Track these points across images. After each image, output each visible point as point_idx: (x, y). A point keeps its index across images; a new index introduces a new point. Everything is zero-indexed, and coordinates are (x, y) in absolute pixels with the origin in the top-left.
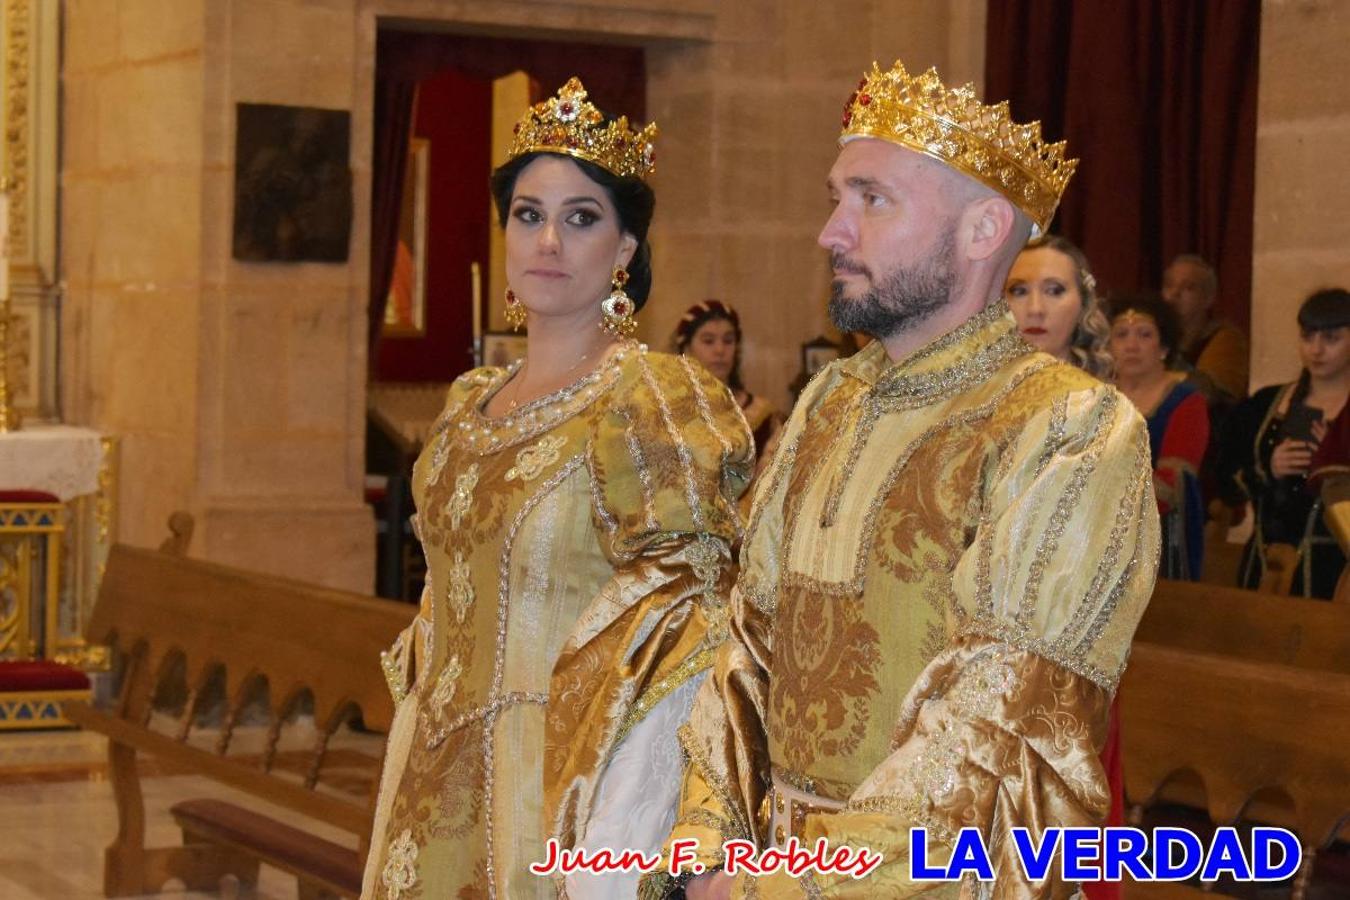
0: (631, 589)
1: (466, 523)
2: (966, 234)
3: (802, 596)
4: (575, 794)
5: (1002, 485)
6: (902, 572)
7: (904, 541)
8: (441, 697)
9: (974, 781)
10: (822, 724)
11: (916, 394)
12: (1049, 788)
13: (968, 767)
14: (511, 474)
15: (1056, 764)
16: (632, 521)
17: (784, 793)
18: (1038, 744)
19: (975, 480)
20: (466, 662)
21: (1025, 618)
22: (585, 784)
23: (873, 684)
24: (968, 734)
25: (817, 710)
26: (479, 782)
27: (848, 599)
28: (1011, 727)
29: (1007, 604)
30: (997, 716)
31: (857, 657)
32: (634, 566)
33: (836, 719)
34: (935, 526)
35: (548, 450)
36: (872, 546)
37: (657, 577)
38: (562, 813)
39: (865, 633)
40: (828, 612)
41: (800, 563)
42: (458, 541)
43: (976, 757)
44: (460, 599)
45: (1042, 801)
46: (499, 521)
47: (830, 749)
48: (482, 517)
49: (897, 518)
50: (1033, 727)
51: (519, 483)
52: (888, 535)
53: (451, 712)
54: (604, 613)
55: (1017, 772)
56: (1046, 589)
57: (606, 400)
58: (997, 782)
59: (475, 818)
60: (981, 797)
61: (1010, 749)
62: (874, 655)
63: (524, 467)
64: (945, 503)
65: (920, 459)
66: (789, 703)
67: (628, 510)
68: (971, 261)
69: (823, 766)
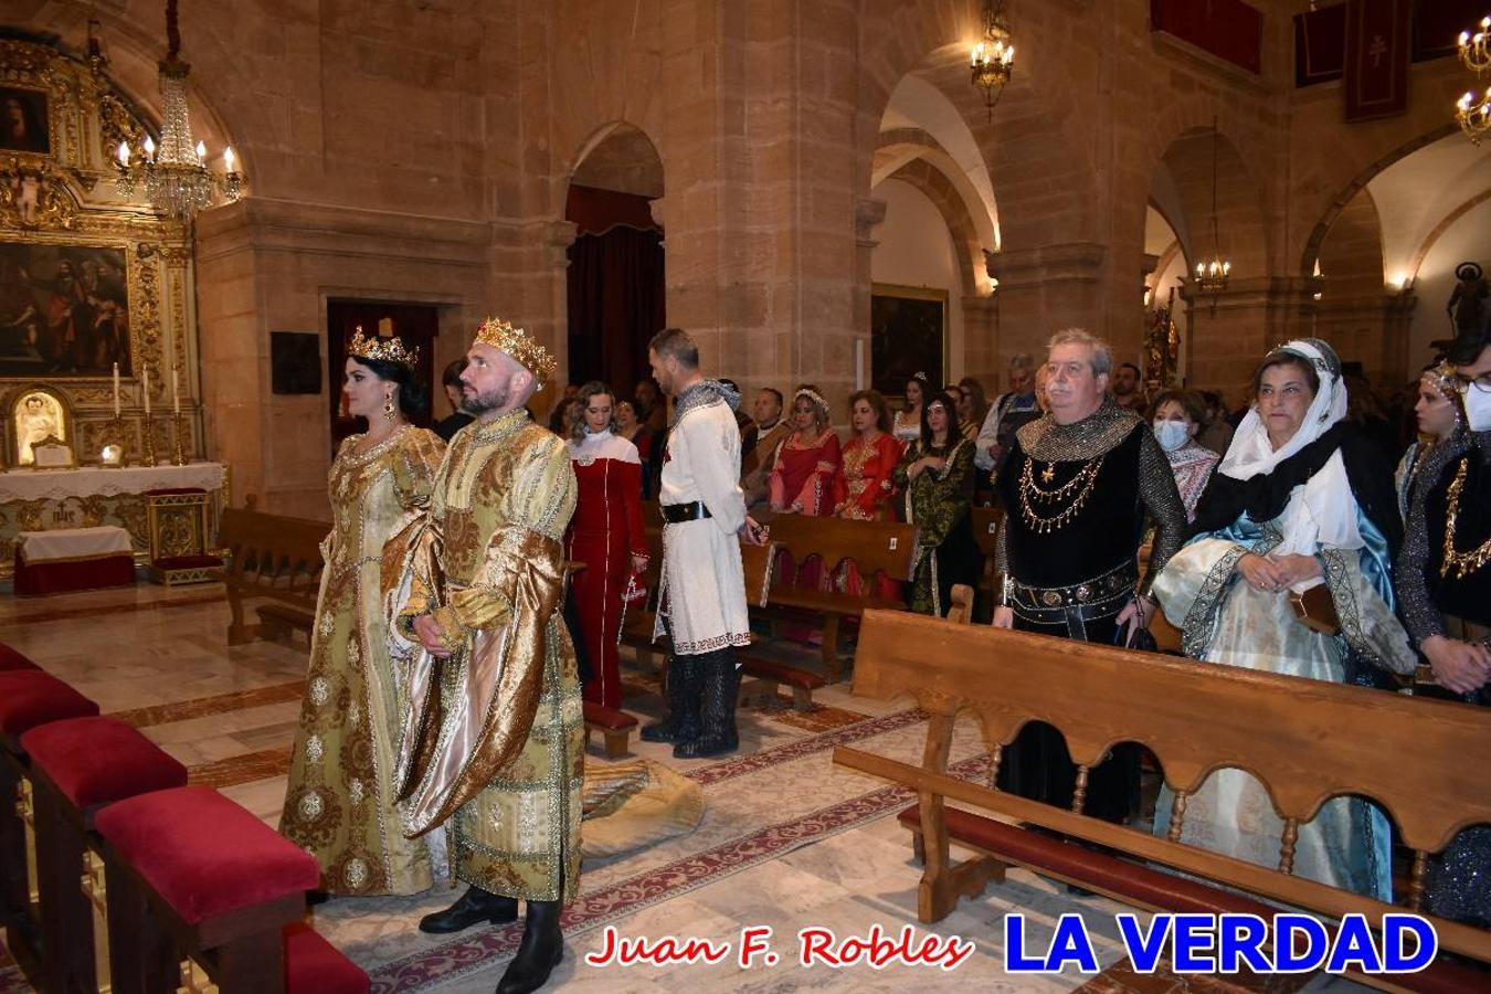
0: (409, 518)
1: (346, 494)
2: (514, 383)
3: (452, 515)
4: (391, 594)
5: (517, 472)
6: (485, 504)
7: (486, 493)
8: (339, 560)
9: (509, 576)
10: (460, 559)
11: (488, 441)
12: (536, 576)
13: (508, 570)
14: (362, 476)
15: (539, 568)
16: (408, 492)
17: (449, 586)
18: (531, 561)
19: (508, 470)
20: (348, 546)
21: (525, 518)
22: (395, 592)
23: (478, 545)
24: (507, 559)
25: (459, 555)
26: (355, 591)
27: (468, 514)
28: (522, 555)
29: (519, 511)
30: (516, 551)
31: (472, 535)
32: (410, 509)
33: (465, 558)
34: (497, 488)
35: (376, 467)
36: (474, 494)
37: (419, 513)
38: (387, 600)
39: (475, 526)
40: (461, 519)
41: (451, 502)
42: (343, 502)
43: (510, 567)
44: (346, 523)
45: (534, 582)
46: (358, 494)
47: (464, 568)
48: (352, 491)
49: (482, 485)
50: (530, 555)
51: (365, 479)
52: (480, 491)
53: (343, 566)
54: (399, 526)
55: (525, 571)
56: (532, 506)
57: (398, 447)
58: (518, 575)
59: (354, 604)
60: (512, 581)
61: (522, 564)
62: (478, 534)
63: (367, 473)
64: (499, 481)
65: (491, 462)
66: (449, 553)
67: (406, 487)
68: (515, 392)
69: (462, 575)
